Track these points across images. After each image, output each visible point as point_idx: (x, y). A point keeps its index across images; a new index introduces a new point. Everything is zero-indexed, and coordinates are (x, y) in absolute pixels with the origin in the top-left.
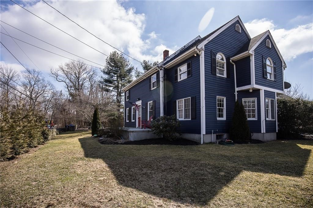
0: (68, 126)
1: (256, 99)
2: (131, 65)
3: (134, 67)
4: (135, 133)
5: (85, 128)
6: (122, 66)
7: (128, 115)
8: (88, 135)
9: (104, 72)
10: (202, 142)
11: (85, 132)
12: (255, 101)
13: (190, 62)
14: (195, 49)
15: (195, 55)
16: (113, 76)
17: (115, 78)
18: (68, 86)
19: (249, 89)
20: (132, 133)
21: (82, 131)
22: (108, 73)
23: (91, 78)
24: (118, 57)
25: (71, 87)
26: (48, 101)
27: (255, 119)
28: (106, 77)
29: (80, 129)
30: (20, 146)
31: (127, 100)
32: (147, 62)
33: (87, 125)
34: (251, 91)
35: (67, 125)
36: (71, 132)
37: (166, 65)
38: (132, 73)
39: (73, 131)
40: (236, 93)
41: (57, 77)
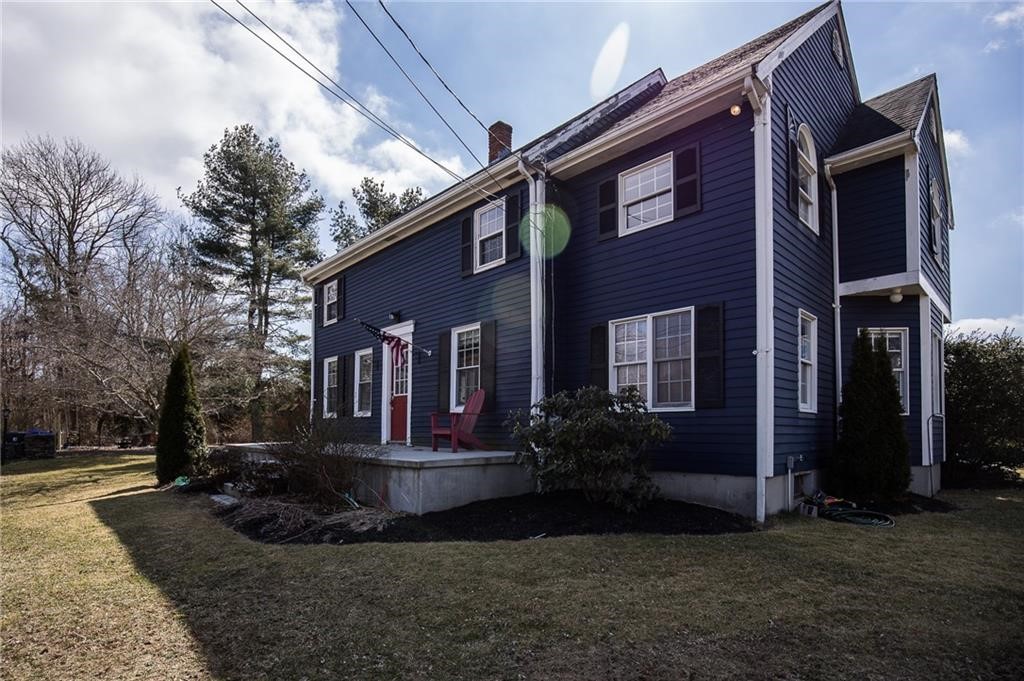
0: (21, 437)
1: (904, 333)
3: (325, 202)
4: (427, 475)
5: (104, 445)
6: (276, 189)
7: (329, 389)
8: (135, 479)
9: (197, 208)
10: (762, 514)
11: (106, 463)
12: (899, 339)
13: (696, 145)
14: (743, 80)
15: (736, 110)
16: (232, 230)
17: (242, 240)
19: (891, 291)
20: (410, 474)
21: (91, 458)
22: (214, 214)
23: (129, 232)
24: (258, 150)
25: (34, 261)
28: (204, 228)
29: (79, 448)
31: (327, 323)
32: (380, 187)
33: (114, 432)
34: (897, 298)
35: (14, 429)
36: (36, 463)
38: (314, 226)
39: (48, 458)
40: (837, 305)
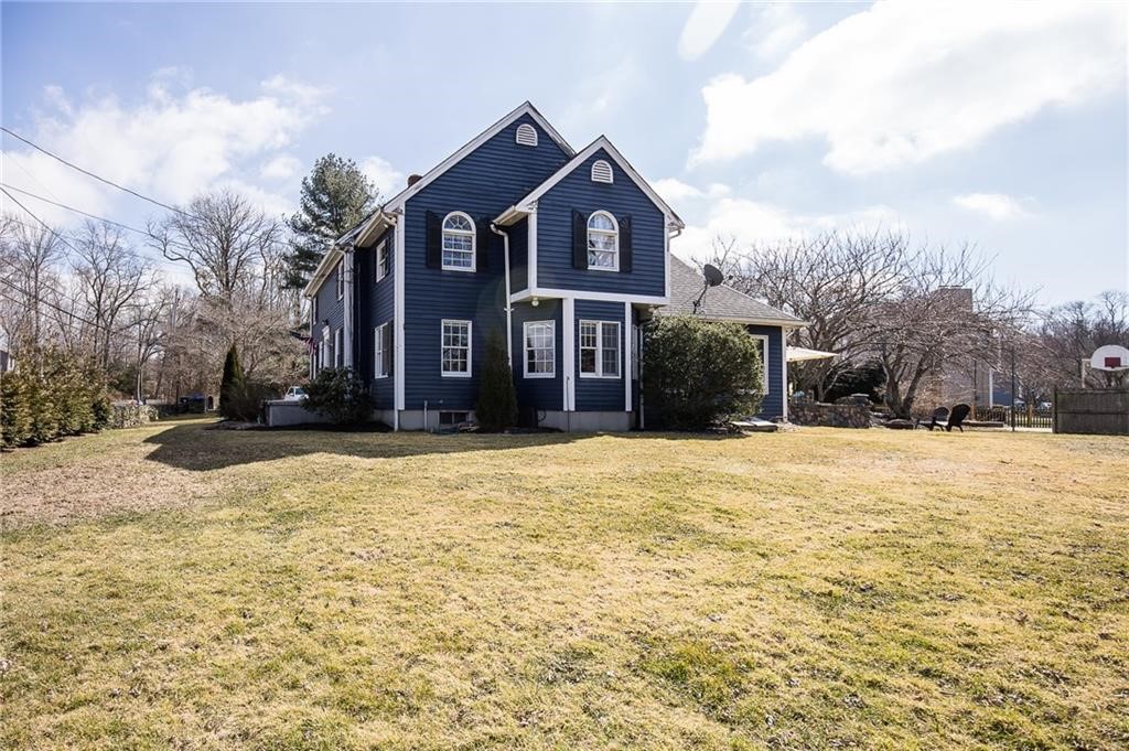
0: (188, 400)
1: (552, 324)
2: (380, 196)
9: (296, 228)
10: (396, 427)
18: (197, 274)
19: (530, 300)
26: (149, 320)
27: (552, 375)
30: (46, 424)
34: (535, 304)
37: (358, 239)
39: (200, 413)
40: (509, 310)
41: (165, 246)
